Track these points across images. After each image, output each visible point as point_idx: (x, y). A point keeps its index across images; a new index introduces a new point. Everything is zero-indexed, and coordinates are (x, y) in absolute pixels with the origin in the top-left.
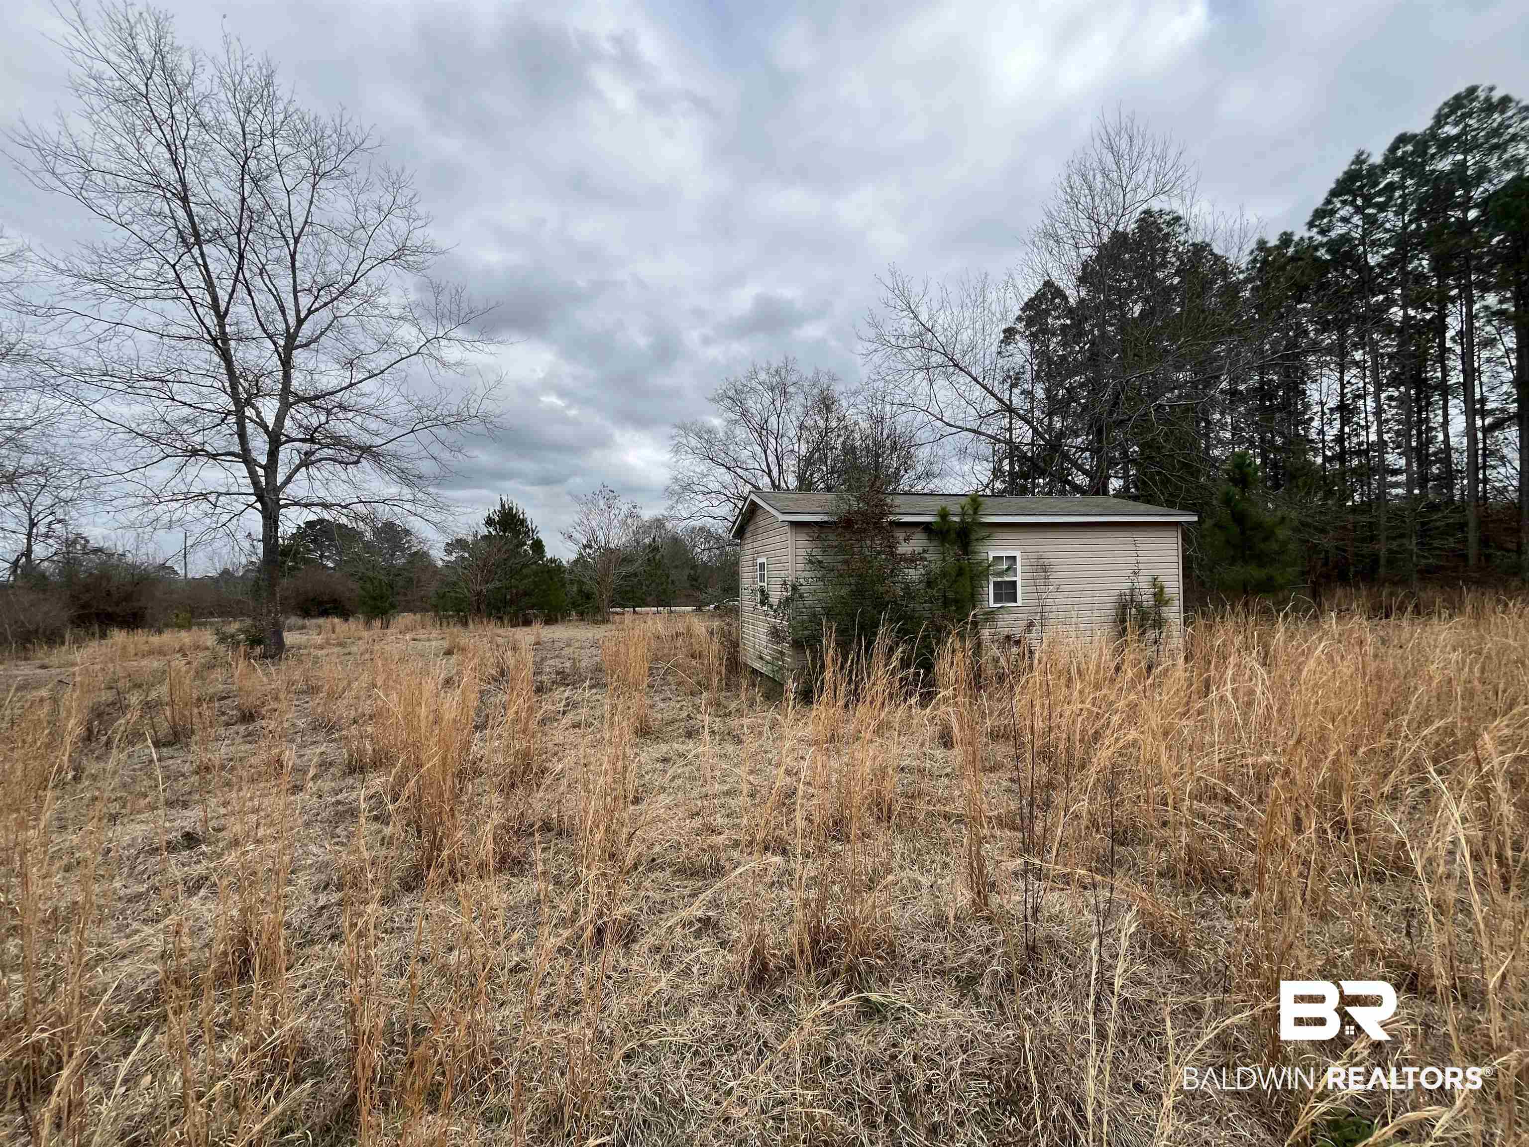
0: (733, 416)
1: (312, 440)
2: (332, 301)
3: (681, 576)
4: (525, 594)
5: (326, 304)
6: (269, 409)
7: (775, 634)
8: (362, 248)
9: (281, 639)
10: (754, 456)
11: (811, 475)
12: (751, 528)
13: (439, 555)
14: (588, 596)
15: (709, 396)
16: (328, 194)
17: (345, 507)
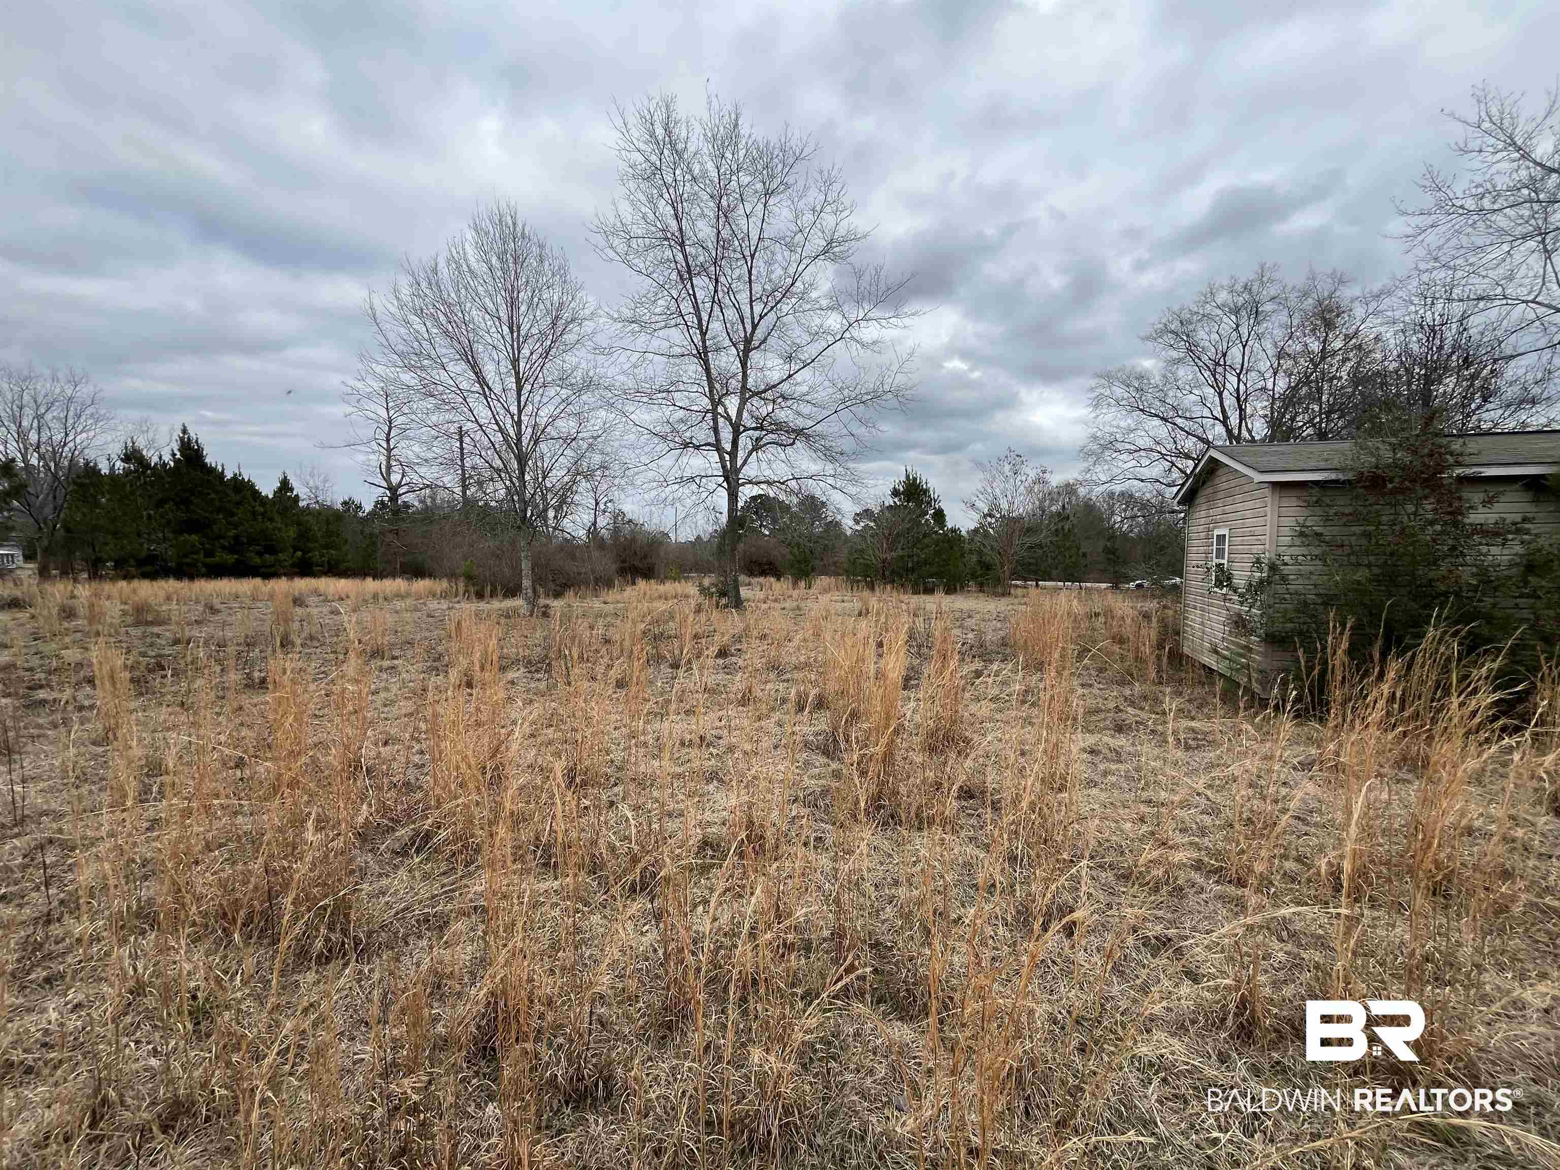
0: (1175, 354)
1: (761, 428)
2: (777, 304)
3: (1093, 548)
4: (926, 562)
5: (772, 308)
6: (732, 404)
7: (1239, 624)
8: (799, 250)
9: (738, 592)
10: (1203, 401)
11: (1293, 419)
12: (1208, 490)
13: (848, 524)
14: (987, 567)
15: (1142, 334)
16: (776, 209)
17: (783, 483)
